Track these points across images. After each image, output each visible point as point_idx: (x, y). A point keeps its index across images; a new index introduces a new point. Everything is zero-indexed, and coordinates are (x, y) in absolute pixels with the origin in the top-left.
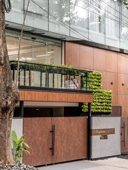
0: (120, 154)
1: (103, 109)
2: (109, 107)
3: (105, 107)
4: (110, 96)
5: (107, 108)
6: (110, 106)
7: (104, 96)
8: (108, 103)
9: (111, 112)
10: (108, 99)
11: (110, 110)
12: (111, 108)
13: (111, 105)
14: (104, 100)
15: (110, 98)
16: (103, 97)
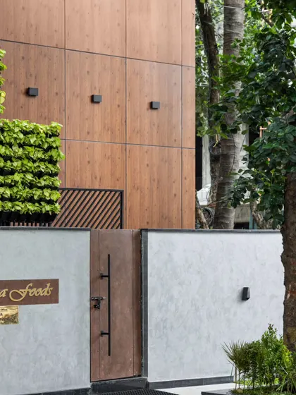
0: (89, 386)
1: (11, 199)
2: (47, 193)
3: (25, 192)
4: (50, 148)
5: (37, 194)
6: (53, 188)
7: (20, 146)
8: (40, 175)
9: (54, 215)
10: (42, 160)
11: (50, 202)
12: (56, 196)
13: (58, 183)
14: (17, 164)
15: (49, 153)
16: (15, 148)
